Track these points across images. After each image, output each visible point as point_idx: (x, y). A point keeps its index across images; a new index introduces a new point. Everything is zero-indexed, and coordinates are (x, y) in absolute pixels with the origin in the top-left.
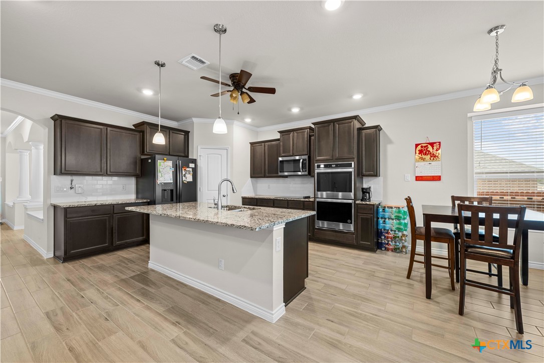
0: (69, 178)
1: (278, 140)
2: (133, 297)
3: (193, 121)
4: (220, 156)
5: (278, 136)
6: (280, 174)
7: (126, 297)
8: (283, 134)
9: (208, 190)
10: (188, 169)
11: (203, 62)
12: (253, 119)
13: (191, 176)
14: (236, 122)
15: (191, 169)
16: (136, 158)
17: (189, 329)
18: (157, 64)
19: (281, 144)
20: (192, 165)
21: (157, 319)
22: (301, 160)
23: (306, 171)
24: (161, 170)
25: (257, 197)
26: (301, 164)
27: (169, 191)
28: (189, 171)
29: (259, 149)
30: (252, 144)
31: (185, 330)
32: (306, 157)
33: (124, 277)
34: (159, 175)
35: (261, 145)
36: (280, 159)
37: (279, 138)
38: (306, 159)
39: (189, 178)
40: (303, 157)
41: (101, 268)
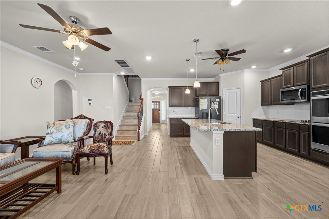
0: (173, 108)
1: (281, 76)
2: (177, 152)
3: (220, 76)
4: (236, 93)
5: (281, 73)
6: (281, 102)
7: (176, 151)
8: (283, 70)
9: (229, 114)
10: (215, 102)
11: (201, 53)
12: (257, 66)
13: (218, 106)
14: (246, 70)
15: (217, 102)
16: (194, 99)
17: (182, 166)
18: (187, 60)
19: (283, 78)
20: (218, 100)
21: (177, 160)
22: (300, 90)
23: (305, 99)
24: (201, 103)
25: (268, 119)
26: (299, 93)
27: (206, 113)
28: (216, 103)
29: (268, 84)
30: (262, 82)
31: (181, 166)
32: (306, 86)
33: (180, 146)
34: (201, 106)
35: (269, 82)
36: (281, 90)
37: (282, 74)
38: (305, 88)
39: (216, 107)
40: (302, 87)
41: (177, 141)
